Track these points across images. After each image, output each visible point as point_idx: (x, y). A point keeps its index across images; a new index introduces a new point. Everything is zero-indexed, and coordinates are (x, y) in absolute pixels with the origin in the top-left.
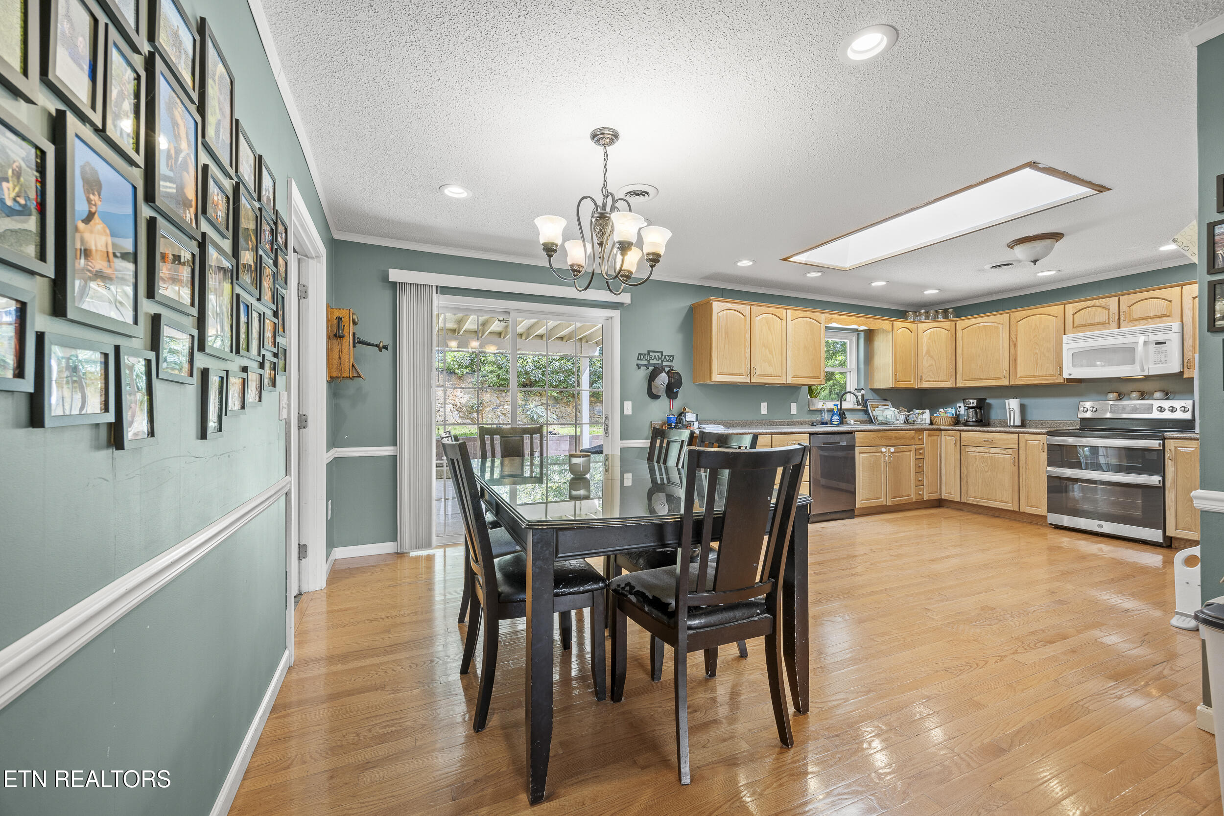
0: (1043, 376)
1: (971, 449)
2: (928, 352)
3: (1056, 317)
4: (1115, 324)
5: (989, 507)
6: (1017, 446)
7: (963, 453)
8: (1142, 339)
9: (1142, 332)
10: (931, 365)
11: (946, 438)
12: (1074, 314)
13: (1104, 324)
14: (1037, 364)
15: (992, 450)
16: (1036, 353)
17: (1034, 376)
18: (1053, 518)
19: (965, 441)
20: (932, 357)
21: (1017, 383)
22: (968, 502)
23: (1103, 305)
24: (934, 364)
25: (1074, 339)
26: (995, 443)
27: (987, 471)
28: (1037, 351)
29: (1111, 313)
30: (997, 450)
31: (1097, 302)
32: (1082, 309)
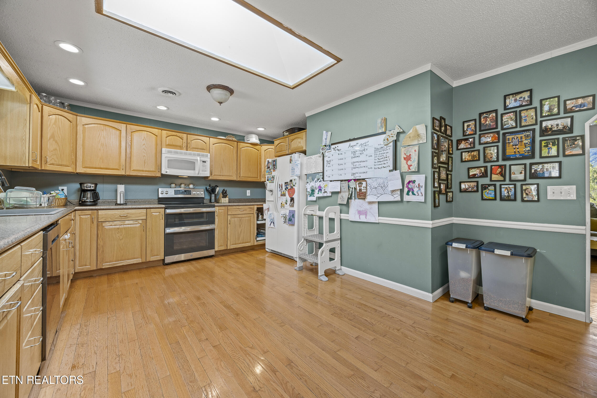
0: (148, 171)
1: (108, 224)
2: (53, 136)
3: (157, 136)
4: (185, 148)
5: (123, 265)
6: (145, 217)
7: (100, 228)
8: (199, 158)
9: (199, 155)
10: (55, 150)
11: (80, 217)
12: (166, 137)
13: (181, 148)
14: (145, 163)
15: (127, 222)
16: (144, 156)
17: (143, 171)
18: (169, 259)
19: (103, 218)
20: (56, 142)
21: (131, 174)
22: (103, 267)
23: (180, 136)
24: (58, 149)
25: (169, 152)
26: (129, 217)
27: (122, 239)
28: (145, 155)
29: (184, 142)
30: (131, 222)
31: (178, 134)
32: (170, 136)
